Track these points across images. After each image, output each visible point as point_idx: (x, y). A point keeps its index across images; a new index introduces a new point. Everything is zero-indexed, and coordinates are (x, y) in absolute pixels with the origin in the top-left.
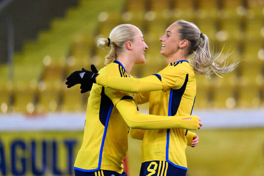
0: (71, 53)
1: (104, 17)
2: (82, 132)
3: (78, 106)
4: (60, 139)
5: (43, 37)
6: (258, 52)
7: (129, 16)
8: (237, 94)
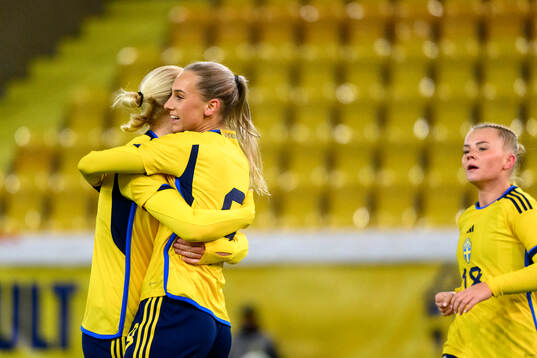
0: (66, 124)
1: (128, 56)
2: (86, 269)
3: (79, 220)
4: (45, 281)
5: (16, 92)
6: (413, 124)
7: (176, 54)
8: (373, 202)
